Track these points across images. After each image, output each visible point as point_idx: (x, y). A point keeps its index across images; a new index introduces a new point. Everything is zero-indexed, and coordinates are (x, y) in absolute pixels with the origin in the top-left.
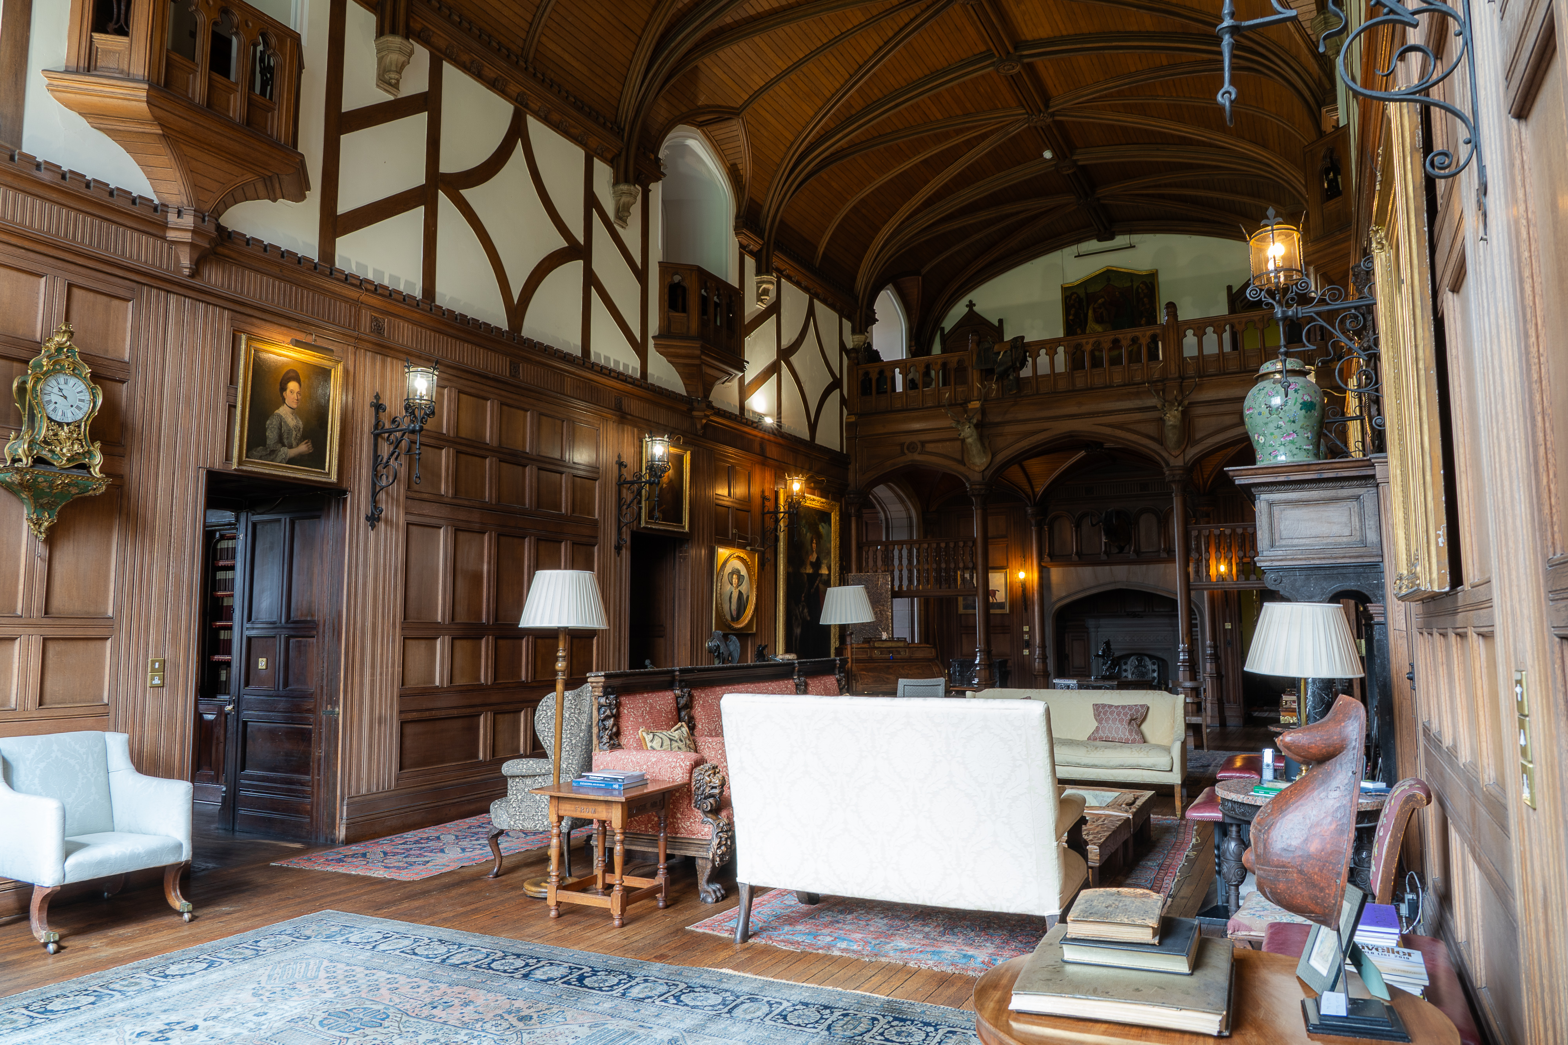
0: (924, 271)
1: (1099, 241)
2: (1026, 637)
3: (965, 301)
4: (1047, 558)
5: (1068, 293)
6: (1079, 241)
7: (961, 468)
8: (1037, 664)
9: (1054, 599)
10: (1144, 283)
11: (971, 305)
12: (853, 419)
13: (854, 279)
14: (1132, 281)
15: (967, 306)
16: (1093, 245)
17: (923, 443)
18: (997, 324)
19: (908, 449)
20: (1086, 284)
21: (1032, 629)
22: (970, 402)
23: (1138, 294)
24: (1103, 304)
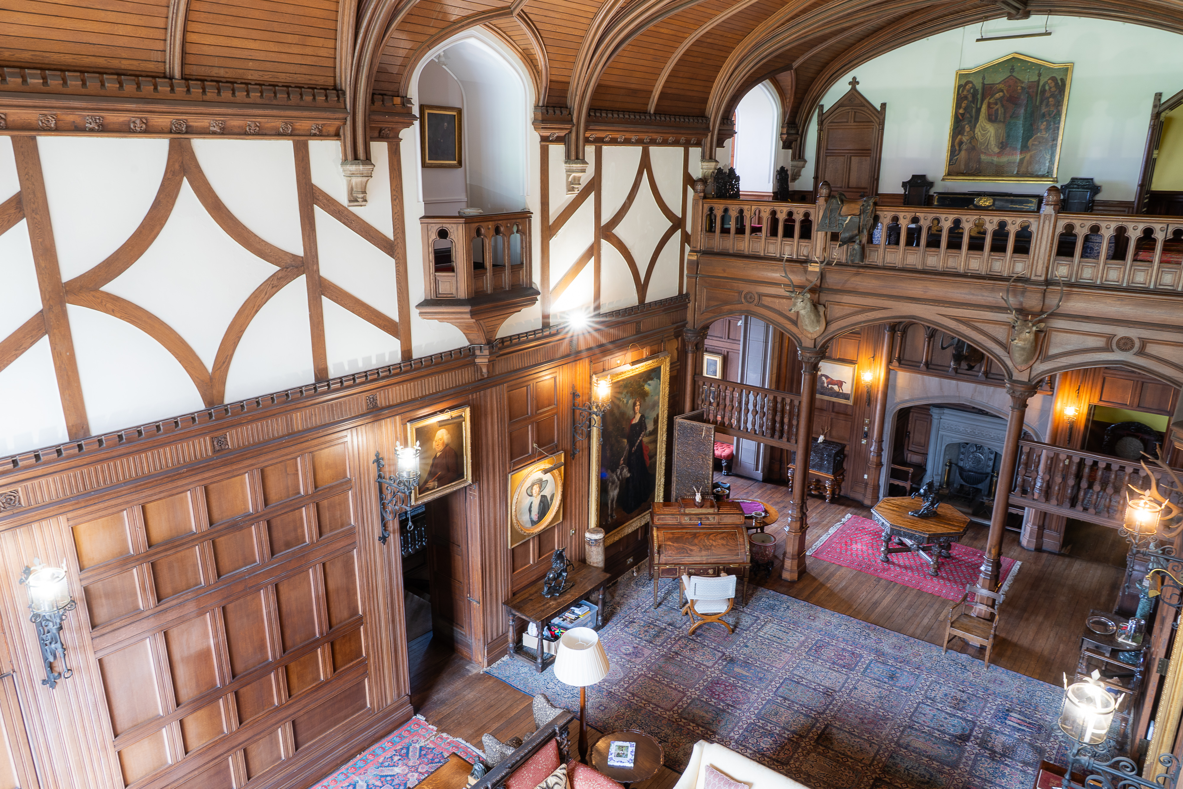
0: (795, 65)
1: (1009, 19)
2: (866, 429)
3: (848, 78)
4: (895, 363)
5: (964, 82)
8: (872, 456)
9: (897, 400)
10: (1054, 79)
11: (854, 82)
12: (694, 257)
13: (705, 101)
14: (1040, 75)
15: (850, 83)
17: (760, 296)
18: (879, 109)
19: (745, 297)
20: (986, 71)
21: (872, 423)
22: (810, 263)
23: (1044, 91)
24: (1001, 99)
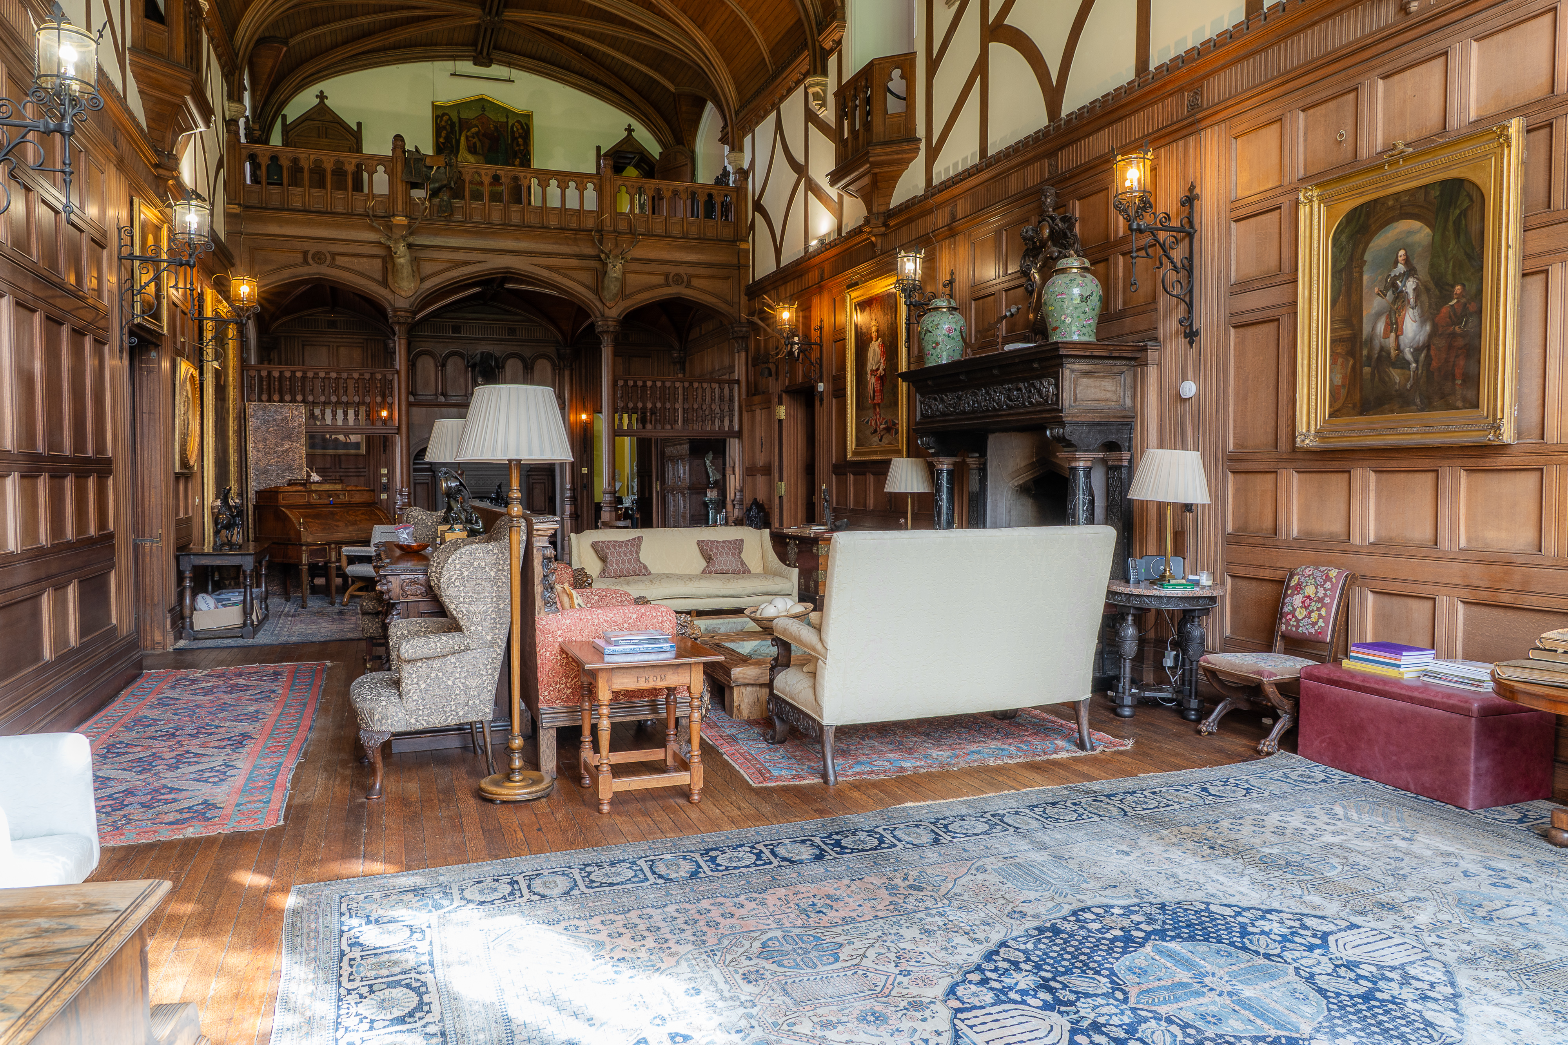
1: (475, 64)
2: (384, 480)
3: (315, 89)
4: (410, 397)
5: (440, 113)
6: (454, 58)
7: (382, 291)
10: (518, 122)
11: (322, 96)
12: (236, 209)
14: (507, 117)
15: (317, 96)
16: (466, 66)
17: (334, 255)
18: (355, 128)
19: (313, 258)
20: (460, 106)
21: (392, 472)
22: (393, 216)
23: (513, 132)
24: (477, 133)
